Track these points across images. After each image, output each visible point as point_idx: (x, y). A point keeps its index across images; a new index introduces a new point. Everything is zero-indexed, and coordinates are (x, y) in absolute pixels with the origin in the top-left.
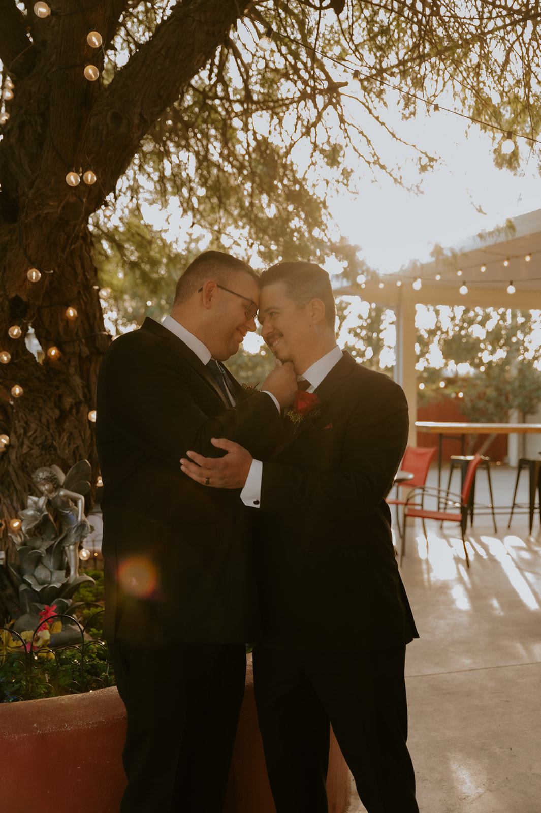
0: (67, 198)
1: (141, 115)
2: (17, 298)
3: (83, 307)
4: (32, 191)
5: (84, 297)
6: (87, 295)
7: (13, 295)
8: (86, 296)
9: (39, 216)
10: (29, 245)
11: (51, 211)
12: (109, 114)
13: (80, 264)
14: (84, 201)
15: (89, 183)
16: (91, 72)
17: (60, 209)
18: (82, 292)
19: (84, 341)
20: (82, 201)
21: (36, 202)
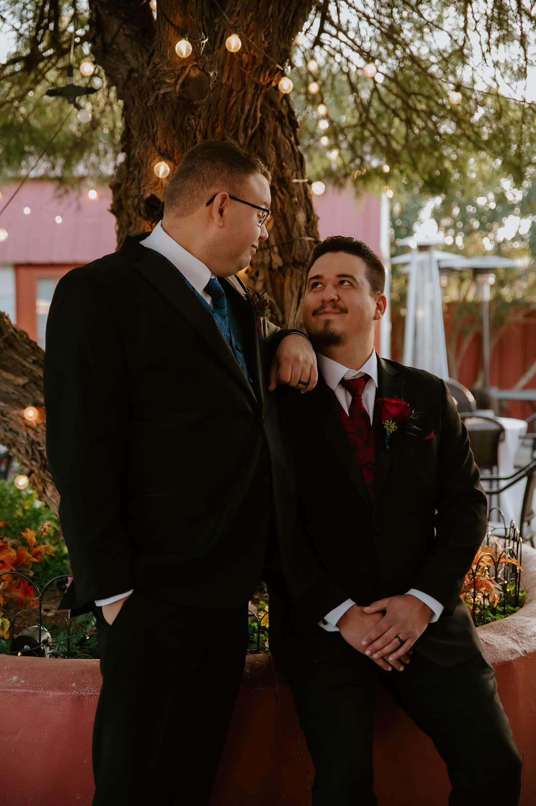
0: (187, 72)
2: (153, 198)
3: (279, 207)
5: (279, 193)
6: (285, 191)
7: (148, 195)
8: (283, 193)
9: (157, 96)
10: (156, 132)
11: (169, 90)
13: (274, 153)
14: (211, 74)
15: (232, 51)
17: (178, 87)
18: (277, 188)
19: (276, 249)
20: (208, 75)
21: (154, 81)
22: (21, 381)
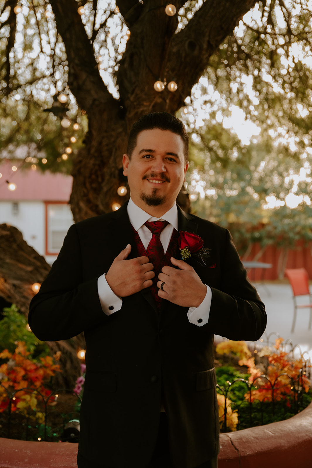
0: (156, 99)
1: (209, 42)
4: (134, 96)
11: (145, 109)
12: (187, 43)
15: (172, 91)
16: (170, 9)
17: (151, 107)
20: (166, 102)
21: (135, 104)
22: (29, 269)
